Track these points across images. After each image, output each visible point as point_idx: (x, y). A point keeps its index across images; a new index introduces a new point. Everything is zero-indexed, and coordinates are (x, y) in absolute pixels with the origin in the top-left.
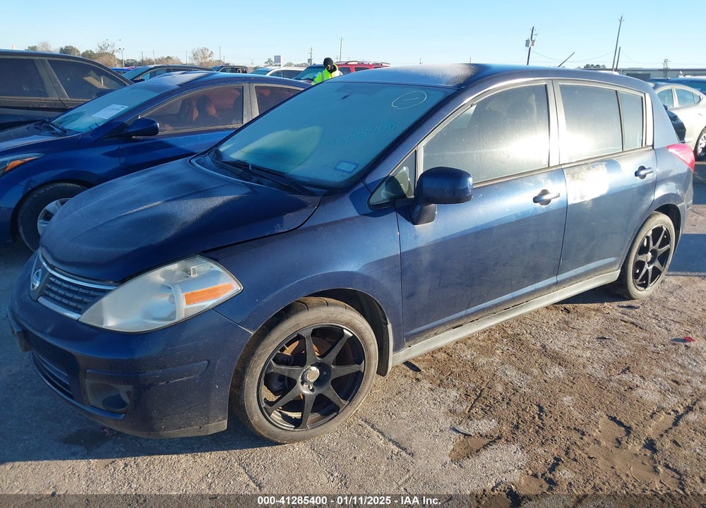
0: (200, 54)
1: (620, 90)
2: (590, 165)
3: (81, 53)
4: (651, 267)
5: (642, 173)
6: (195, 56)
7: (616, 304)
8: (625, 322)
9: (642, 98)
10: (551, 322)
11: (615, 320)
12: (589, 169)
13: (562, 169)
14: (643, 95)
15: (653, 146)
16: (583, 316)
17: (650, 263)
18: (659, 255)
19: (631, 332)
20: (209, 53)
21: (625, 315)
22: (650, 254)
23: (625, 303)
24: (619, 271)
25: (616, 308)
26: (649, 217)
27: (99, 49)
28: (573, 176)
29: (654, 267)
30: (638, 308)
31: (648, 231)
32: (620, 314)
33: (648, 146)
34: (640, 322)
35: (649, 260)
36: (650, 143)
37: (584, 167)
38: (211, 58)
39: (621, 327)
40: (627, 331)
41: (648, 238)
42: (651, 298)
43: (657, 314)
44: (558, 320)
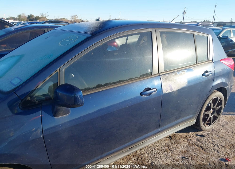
0: (74, 17)
1: (195, 33)
2: (177, 73)
3: (35, 17)
4: (212, 116)
5: (207, 74)
6: (72, 17)
7: (195, 133)
8: (198, 146)
9: (207, 37)
10: (161, 146)
11: (193, 145)
12: (176, 75)
13: (160, 76)
14: (208, 36)
15: (213, 60)
16: (177, 141)
17: (212, 114)
18: (216, 110)
19: (199, 153)
20: (77, 17)
21: (198, 141)
22: (212, 110)
23: (199, 133)
24: (196, 120)
25: (195, 136)
26: (211, 94)
27: (41, 15)
28: (166, 79)
29: (214, 116)
30: (205, 136)
31: (210, 100)
32: (196, 141)
33: (210, 60)
34: (205, 146)
35: (211, 112)
36: (211, 58)
37: (173, 74)
38: (77, 18)
39: (195, 150)
40: (197, 153)
41: (210, 103)
42: (213, 130)
43: (214, 140)
44: (165, 144)
